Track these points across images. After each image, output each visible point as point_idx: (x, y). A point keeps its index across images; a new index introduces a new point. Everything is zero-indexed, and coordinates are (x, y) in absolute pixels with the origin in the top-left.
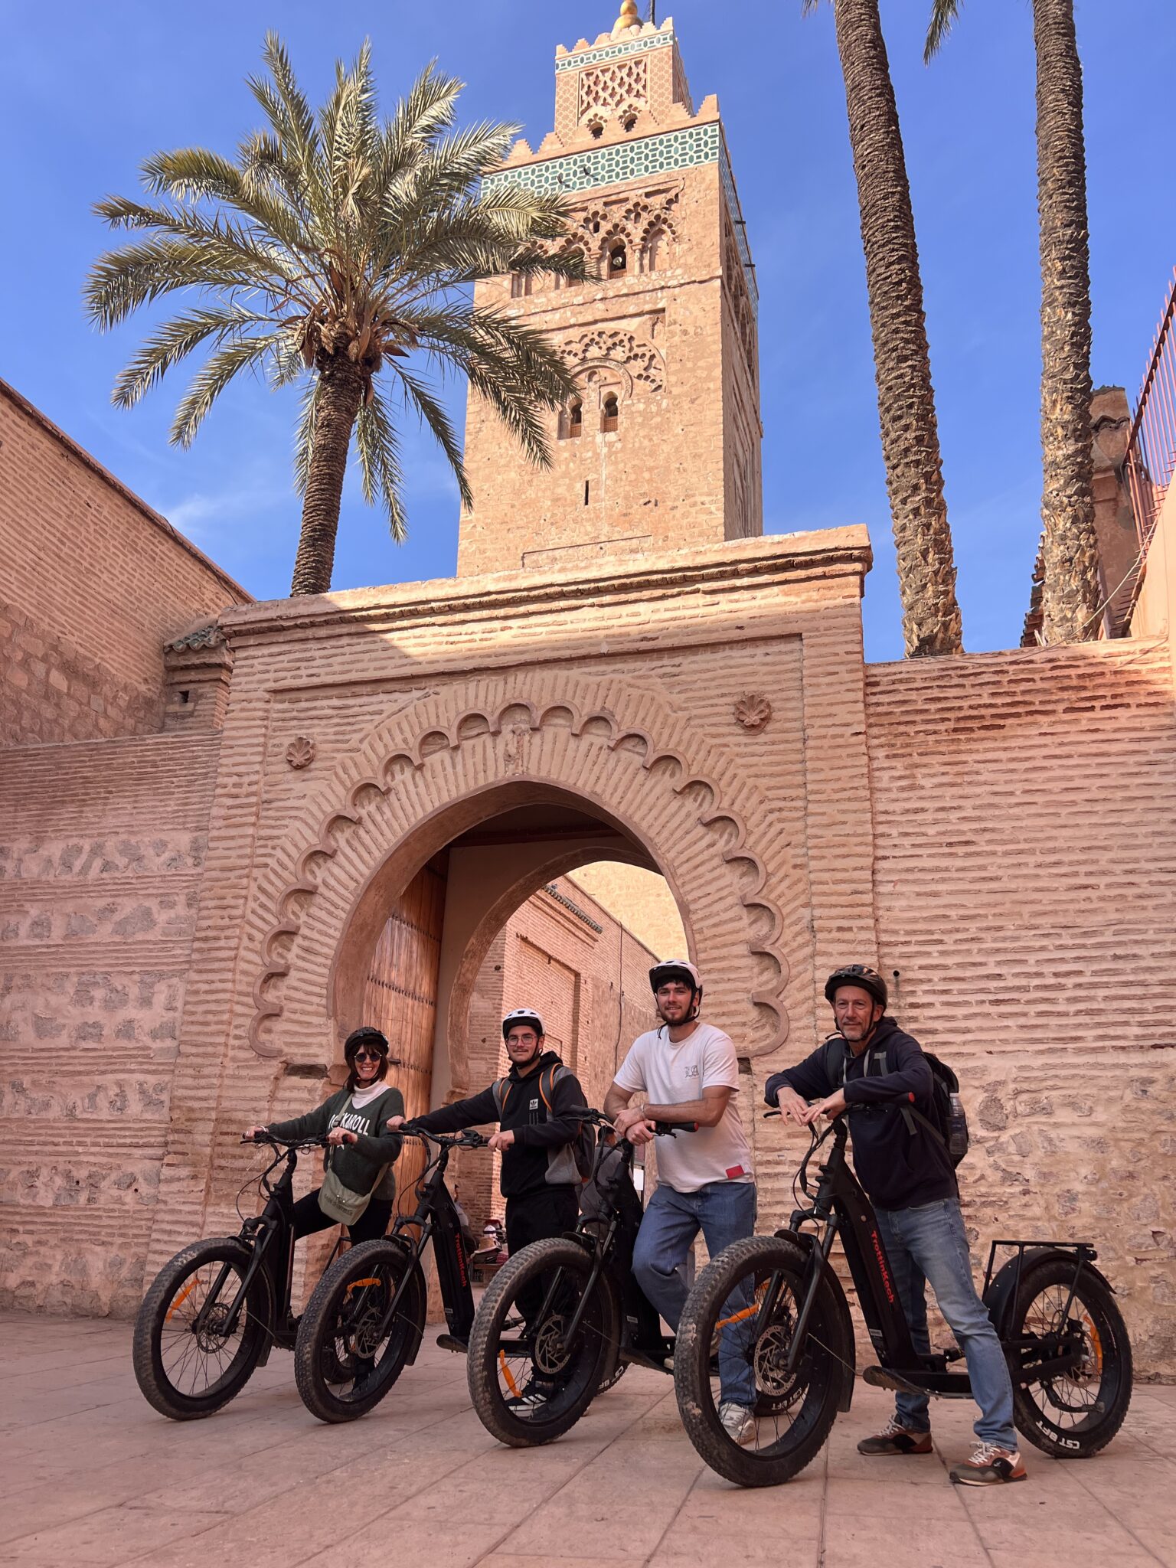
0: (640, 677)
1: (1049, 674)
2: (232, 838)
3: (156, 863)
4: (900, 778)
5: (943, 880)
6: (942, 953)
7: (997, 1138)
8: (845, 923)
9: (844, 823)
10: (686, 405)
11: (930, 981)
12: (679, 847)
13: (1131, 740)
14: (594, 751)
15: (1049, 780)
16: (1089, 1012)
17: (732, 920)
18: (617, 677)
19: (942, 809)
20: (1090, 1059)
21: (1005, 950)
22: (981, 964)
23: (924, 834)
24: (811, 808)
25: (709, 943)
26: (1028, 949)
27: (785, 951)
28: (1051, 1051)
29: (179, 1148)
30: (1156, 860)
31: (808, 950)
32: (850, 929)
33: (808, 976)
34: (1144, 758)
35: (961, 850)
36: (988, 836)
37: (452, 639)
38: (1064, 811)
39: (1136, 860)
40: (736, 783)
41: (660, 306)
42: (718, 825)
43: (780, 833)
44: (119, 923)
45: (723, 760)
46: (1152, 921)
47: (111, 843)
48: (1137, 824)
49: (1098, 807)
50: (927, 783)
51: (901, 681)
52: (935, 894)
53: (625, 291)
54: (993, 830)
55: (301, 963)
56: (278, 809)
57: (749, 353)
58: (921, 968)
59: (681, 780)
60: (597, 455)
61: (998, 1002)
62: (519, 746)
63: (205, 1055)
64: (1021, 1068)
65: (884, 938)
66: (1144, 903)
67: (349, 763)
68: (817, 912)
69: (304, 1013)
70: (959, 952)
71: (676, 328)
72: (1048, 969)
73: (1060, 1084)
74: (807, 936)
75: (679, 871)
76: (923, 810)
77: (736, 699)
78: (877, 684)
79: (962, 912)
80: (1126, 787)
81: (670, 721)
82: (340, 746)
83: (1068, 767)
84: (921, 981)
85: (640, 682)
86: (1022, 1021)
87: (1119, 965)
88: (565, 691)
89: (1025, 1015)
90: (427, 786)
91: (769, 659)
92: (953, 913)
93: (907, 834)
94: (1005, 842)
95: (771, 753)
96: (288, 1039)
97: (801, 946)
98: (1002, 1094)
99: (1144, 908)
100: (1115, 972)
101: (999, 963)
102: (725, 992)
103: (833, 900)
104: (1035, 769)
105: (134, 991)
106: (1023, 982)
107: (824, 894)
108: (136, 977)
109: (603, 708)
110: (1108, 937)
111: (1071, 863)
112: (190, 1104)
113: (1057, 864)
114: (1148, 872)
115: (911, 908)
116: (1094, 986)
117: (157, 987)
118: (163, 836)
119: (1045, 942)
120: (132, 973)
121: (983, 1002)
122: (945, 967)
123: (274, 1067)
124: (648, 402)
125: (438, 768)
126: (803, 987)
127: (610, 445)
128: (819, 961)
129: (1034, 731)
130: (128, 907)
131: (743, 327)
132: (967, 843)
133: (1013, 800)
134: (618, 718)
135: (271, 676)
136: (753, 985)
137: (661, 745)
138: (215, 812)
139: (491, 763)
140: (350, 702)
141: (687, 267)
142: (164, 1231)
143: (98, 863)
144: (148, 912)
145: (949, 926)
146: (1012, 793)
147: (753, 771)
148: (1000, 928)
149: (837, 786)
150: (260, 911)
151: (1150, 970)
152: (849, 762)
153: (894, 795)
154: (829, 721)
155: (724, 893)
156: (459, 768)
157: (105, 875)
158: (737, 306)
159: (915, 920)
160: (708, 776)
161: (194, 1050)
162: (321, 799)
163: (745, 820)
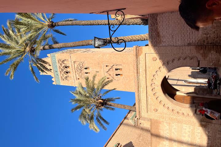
2: (165, 118)
5: (177, 39)
6: (186, 39)
7: (209, 34)
9: (169, 49)
10: (86, 59)
13: (161, 18)
14: (157, 77)
17: (180, 62)
18: (148, 74)
19: (168, 38)
21: (186, 32)
22: (188, 35)
23: (171, 41)
24: (167, 53)
25: (183, 65)
27: (185, 56)
29: (205, 126)
32: (182, 49)
33: (188, 54)
37: (142, 92)
38: (169, 25)
40: (163, 61)
41: (73, 62)
42: (168, 63)
43: (170, 56)
44: (175, 132)
45: (160, 62)
48: (171, 18)
53: (71, 66)
55: (182, 111)
56: (162, 113)
59: (162, 67)
62: (156, 85)
65: (184, 45)
67: (157, 105)
71: (76, 60)
74: (183, 54)
75: (174, 68)
76: (168, 41)
77: (153, 61)
78: (152, 45)
79: (181, 37)
80: (167, 19)
82: (154, 106)
83: (164, 25)
84: (189, 41)
85: (149, 71)
88: (150, 80)
90: (160, 96)
91: (148, 57)
94: (173, 32)
98: (204, 33)
104: (164, 29)
105: (184, 131)
107: (178, 52)
109: (152, 76)
113: (176, 26)
117: (184, 128)
121: (192, 35)
125: (158, 94)
128: (186, 52)
132: (172, 36)
134: (154, 74)
135: (145, 113)
136: (189, 60)
137: (157, 69)
139: (158, 88)
140: (149, 104)
142: (215, 128)
144: (174, 128)
146: (167, 31)
148: (183, 33)
149: (164, 50)
150: (175, 115)
153: (166, 44)
155: (177, 63)
159: (182, 42)
162: (161, 108)
163: (168, 60)
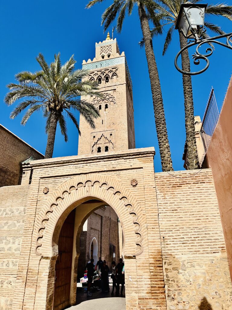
0: (112, 175)
1: (189, 176)
2: (32, 208)
3: (16, 213)
4: (163, 196)
5: (172, 218)
6: (172, 233)
7: (185, 272)
8: (153, 227)
9: (152, 206)
10: (120, 106)
11: (170, 239)
12: (121, 210)
13: (206, 190)
14: (104, 190)
15: (191, 197)
16: (201, 245)
17: (131, 226)
18: (108, 175)
19: (171, 203)
20: (202, 255)
21: (184, 232)
22: (180, 235)
23: (168, 208)
24: (146, 203)
25: (127, 231)
26: (188, 232)
27: (142, 233)
28: (194, 254)
29: (20, 275)
30: (212, 214)
31: (146, 233)
32: (154, 228)
33: (147, 238)
34: (208, 193)
35: (175, 212)
36: (180, 209)
37: (76, 167)
38: (194, 204)
39: (208, 214)
40: (132, 197)
41: (115, 89)
42: (128, 206)
43: (140, 207)
44: (9, 226)
45: (129, 192)
46: (212, 226)
47: (8, 209)
48: (208, 206)
49: (200, 203)
50: (168, 197)
51: (162, 177)
52: (170, 221)
53: (109, 86)
54: (181, 208)
55: (45, 235)
56: (41, 202)
57: (131, 97)
58: (168, 236)
59: (121, 197)
60: (104, 115)
61: (183, 243)
62: (89, 189)
63: (25, 255)
64: (188, 257)
65: (161, 230)
66: (210, 223)
67: (56, 193)
68: (148, 225)
69: (46, 245)
70: (175, 233)
71: (118, 93)
72: (193, 236)
73: (196, 261)
74: (146, 229)
75: (121, 215)
76: (167, 203)
77: (131, 180)
78: (157, 177)
79: (176, 224)
80: (205, 199)
81: (118, 184)
82: (54, 189)
83: (194, 195)
84: (168, 239)
85: (112, 176)
86: (188, 247)
87: (206, 235)
88: (98, 178)
89: (189, 246)
90: (71, 197)
91: (137, 172)
92: (174, 225)
93: (164, 208)
94: (183, 210)
95: (138, 191)
96: (43, 251)
97: (145, 232)
98: (185, 263)
99: (210, 224)
100: (205, 237)
101: (183, 235)
102: (130, 241)
103: (151, 222)
104: (188, 195)
105: (11, 241)
106: (188, 239)
107: (149, 221)
108: (12, 238)
109: (105, 181)
110: (204, 230)
111: (196, 215)
112: (22, 266)
113: (193, 214)
114: (210, 216)
115: (166, 224)
116: (201, 240)
117: (16, 240)
118: (18, 208)
119: (192, 231)
120: (11, 237)
121: (180, 243)
122: (173, 236)
123: (40, 257)
124: (113, 106)
125: (73, 193)
126: (146, 240)
127: (107, 113)
128: (149, 235)
129: (188, 187)
130: (10, 222)
131: (130, 92)
132: (176, 210)
133: (184, 201)
134: (108, 183)
135: (40, 174)
136: (136, 240)
137: (117, 189)
138: (28, 203)
139: (84, 192)
140: (56, 180)
141: (120, 82)
142: (17, 294)
143: (5, 213)
144: (15, 224)
145: (173, 227)
146: (184, 200)
147: (135, 195)
148: (183, 228)
149: (151, 198)
150: (37, 224)
151: (212, 236)
152: (153, 193)
153: (162, 200)
154: (149, 185)
155: (130, 220)
156: (77, 193)
157: (6, 216)
158: (129, 88)
159: (167, 226)
160: (126, 196)
161: (24, 254)
162: (50, 200)
163: (133, 205)
